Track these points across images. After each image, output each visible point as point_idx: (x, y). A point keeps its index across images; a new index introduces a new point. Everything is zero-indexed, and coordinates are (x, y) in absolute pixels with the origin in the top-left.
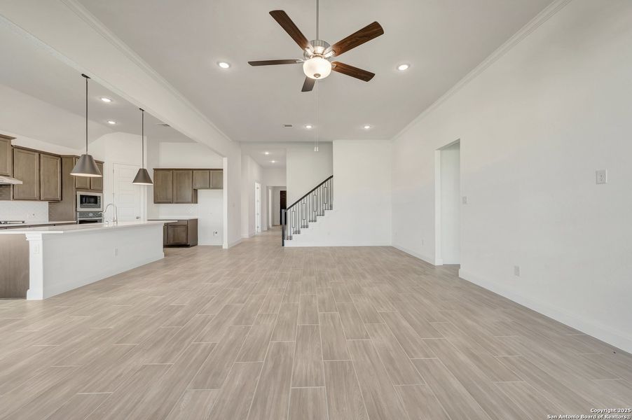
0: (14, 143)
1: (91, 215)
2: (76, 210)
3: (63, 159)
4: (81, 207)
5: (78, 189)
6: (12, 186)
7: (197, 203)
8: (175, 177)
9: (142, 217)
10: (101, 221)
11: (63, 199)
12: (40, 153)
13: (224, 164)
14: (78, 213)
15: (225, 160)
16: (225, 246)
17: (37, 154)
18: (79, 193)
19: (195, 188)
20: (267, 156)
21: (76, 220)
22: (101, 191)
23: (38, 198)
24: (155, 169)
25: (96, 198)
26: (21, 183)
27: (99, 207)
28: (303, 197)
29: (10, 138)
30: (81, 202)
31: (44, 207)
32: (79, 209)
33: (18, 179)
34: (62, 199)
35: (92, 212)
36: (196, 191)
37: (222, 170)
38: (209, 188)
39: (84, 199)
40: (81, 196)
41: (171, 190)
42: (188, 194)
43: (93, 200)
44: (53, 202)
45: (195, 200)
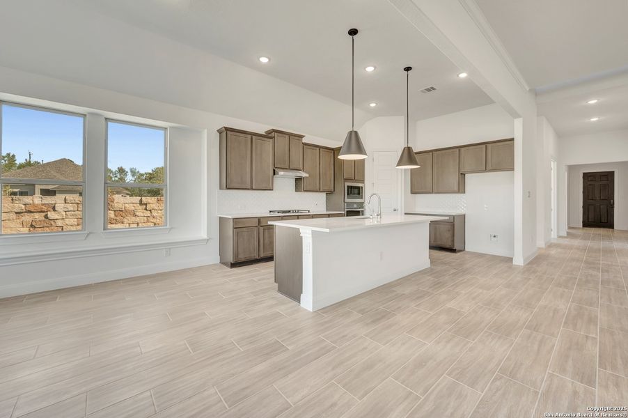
0: (304, 140)
1: (355, 206)
2: (344, 201)
3: (335, 152)
4: (348, 198)
5: (346, 180)
6: (303, 179)
7: (464, 192)
8: (435, 160)
9: (399, 210)
10: (363, 212)
12: (320, 147)
14: (346, 204)
15: (518, 125)
16: (519, 261)
17: (318, 149)
18: (347, 184)
19: (462, 171)
21: (344, 210)
22: (363, 181)
23: (319, 190)
25: (358, 188)
26: (308, 175)
27: (362, 198)
29: (301, 137)
30: (348, 194)
31: (322, 197)
32: (347, 200)
33: (306, 172)
34: (334, 190)
35: (355, 203)
36: (463, 175)
38: (486, 170)
39: (350, 190)
40: (348, 187)
41: (430, 177)
42: (453, 180)
43: (356, 191)
44: (328, 193)
45: (461, 189)
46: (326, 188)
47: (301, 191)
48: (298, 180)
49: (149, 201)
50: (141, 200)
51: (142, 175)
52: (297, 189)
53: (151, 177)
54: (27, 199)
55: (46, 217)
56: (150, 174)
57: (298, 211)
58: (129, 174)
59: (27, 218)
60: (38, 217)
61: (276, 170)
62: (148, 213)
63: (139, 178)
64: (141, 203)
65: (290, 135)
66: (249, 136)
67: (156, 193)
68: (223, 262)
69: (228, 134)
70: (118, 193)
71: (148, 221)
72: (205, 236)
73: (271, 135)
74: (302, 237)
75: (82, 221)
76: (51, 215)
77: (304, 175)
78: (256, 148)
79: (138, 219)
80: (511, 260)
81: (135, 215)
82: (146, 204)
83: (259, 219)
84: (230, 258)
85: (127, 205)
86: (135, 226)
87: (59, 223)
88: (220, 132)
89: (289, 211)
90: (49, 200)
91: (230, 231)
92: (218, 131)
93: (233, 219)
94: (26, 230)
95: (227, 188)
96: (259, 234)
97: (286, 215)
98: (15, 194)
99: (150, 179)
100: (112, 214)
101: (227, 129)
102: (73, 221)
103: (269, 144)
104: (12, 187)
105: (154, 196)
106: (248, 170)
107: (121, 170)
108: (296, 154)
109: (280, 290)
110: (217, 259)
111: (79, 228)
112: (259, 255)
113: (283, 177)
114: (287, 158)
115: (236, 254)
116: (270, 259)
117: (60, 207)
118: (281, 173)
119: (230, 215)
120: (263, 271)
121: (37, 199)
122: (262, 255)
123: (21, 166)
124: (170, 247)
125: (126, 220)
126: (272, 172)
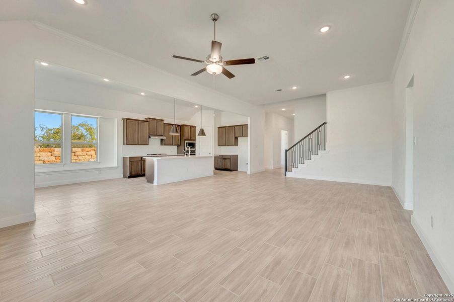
0: (165, 122)
3: (181, 127)
4: (186, 148)
5: (185, 140)
7: (237, 145)
8: (226, 131)
10: (194, 155)
11: (181, 144)
13: (248, 121)
14: (185, 151)
15: (249, 119)
16: (249, 173)
18: (186, 142)
19: (237, 136)
20: (283, 111)
22: (195, 140)
23: (172, 144)
24: (218, 128)
25: (193, 144)
26: (166, 138)
27: (195, 148)
28: (301, 140)
29: (163, 120)
36: (236, 138)
37: (247, 125)
38: (242, 136)
41: (225, 139)
44: (178, 146)
45: (236, 144)
46: (176, 144)
48: (162, 140)
49: (77, 150)
52: (161, 144)
61: (150, 136)
62: (76, 158)
65: (157, 120)
66: (137, 121)
68: (124, 176)
69: (127, 122)
72: (116, 166)
73: (148, 120)
77: (164, 138)
78: (140, 126)
80: (246, 172)
82: (75, 152)
83: (141, 158)
84: (128, 175)
88: (123, 120)
93: (129, 157)
95: (126, 144)
96: (141, 163)
101: (127, 119)
103: (146, 125)
106: (136, 137)
108: (160, 128)
110: (121, 175)
113: (154, 139)
114: (156, 130)
115: (131, 172)
116: (144, 175)
118: (153, 137)
126: (148, 137)
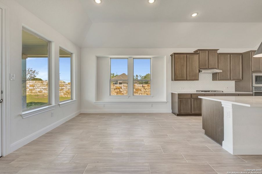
0: (218, 52)
2: (252, 86)
3: (243, 55)
5: (253, 72)
6: (218, 73)
11: (244, 79)
12: (230, 54)
14: (254, 88)
21: (252, 91)
23: (229, 79)
26: (221, 71)
30: (256, 81)
31: (232, 83)
32: (255, 85)
33: (220, 69)
34: (242, 79)
39: (258, 78)
40: (255, 76)
44: (237, 81)
46: (236, 78)
47: (217, 80)
49: (145, 86)
50: (143, 86)
51: (143, 77)
53: (145, 77)
54: (116, 85)
55: (120, 90)
56: (145, 76)
57: (215, 91)
58: (139, 77)
59: (116, 90)
60: (118, 90)
61: (201, 70)
62: (145, 90)
63: (142, 78)
64: (143, 87)
65: (209, 51)
66: (186, 55)
67: (147, 83)
68: (173, 113)
69: (176, 57)
70: (136, 83)
71: (145, 93)
73: (196, 53)
74: (223, 107)
75: (127, 92)
76: (121, 90)
78: (189, 60)
79: (142, 92)
81: (141, 91)
82: (144, 87)
84: (177, 111)
85: (139, 87)
86: (141, 94)
87: (122, 92)
88: (171, 56)
89: (209, 91)
90: (120, 85)
91: (176, 99)
92: (171, 55)
93: (178, 94)
94: (116, 94)
95: (175, 80)
96: (191, 102)
97: (207, 93)
98: (114, 84)
99: (145, 78)
100: (135, 90)
101: (175, 54)
102: (125, 92)
103: (196, 57)
104: (113, 82)
105: (146, 84)
106: (185, 71)
107: (137, 76)
108: (213, 60)
109: (207, 133)
110: (170, 111)
111: (127, 94)
112: (191, 112)
113: (204, 73)
114: (207, 63)
117: (123, 88)
118: (203, 71)
119: (176, 92)
120: (194, 121)
121: (118, 85)
122: (193, 112)
123: (115, 76)
124: (152, 103)
125: (138, 92)
126: (198, 71)
